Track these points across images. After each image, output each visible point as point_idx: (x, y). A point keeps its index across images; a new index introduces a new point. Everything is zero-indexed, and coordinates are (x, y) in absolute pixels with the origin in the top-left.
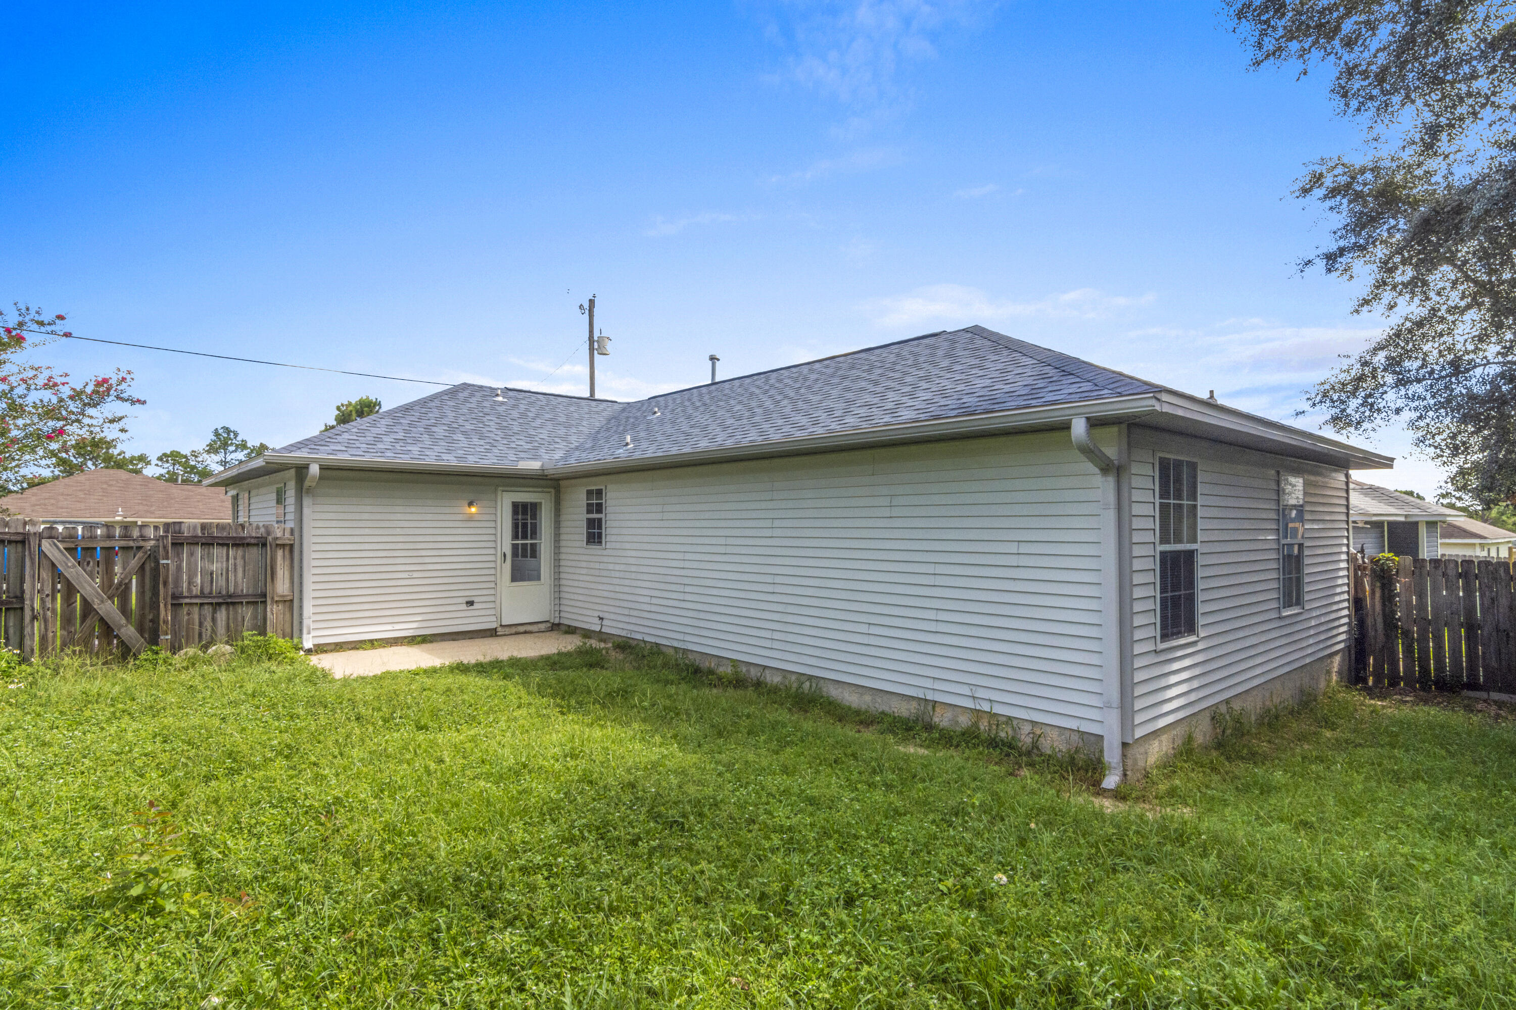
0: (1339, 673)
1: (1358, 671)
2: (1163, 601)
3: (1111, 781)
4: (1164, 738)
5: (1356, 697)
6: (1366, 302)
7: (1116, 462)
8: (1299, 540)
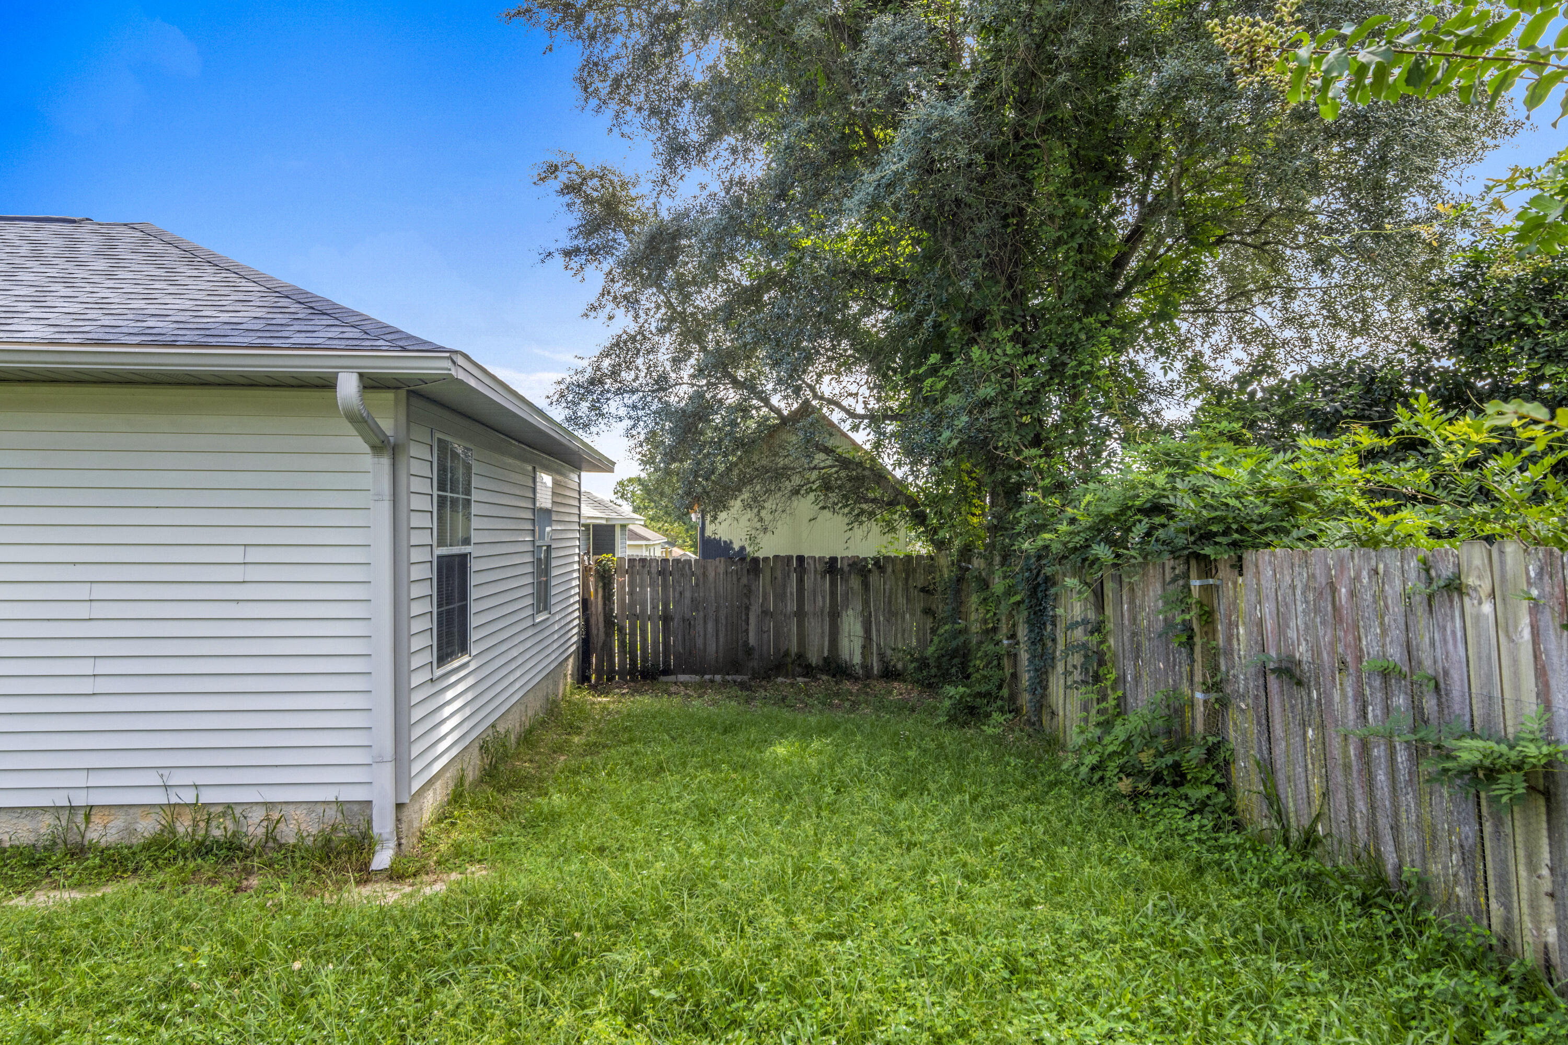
0: (572, 675)
1: (584, 672)
2: (439, 614)
3: (383, 859)
4: (438, 784)
5: (587, 697)
6: (593, 308)
7: (392, 439)
8: (547, 541)
